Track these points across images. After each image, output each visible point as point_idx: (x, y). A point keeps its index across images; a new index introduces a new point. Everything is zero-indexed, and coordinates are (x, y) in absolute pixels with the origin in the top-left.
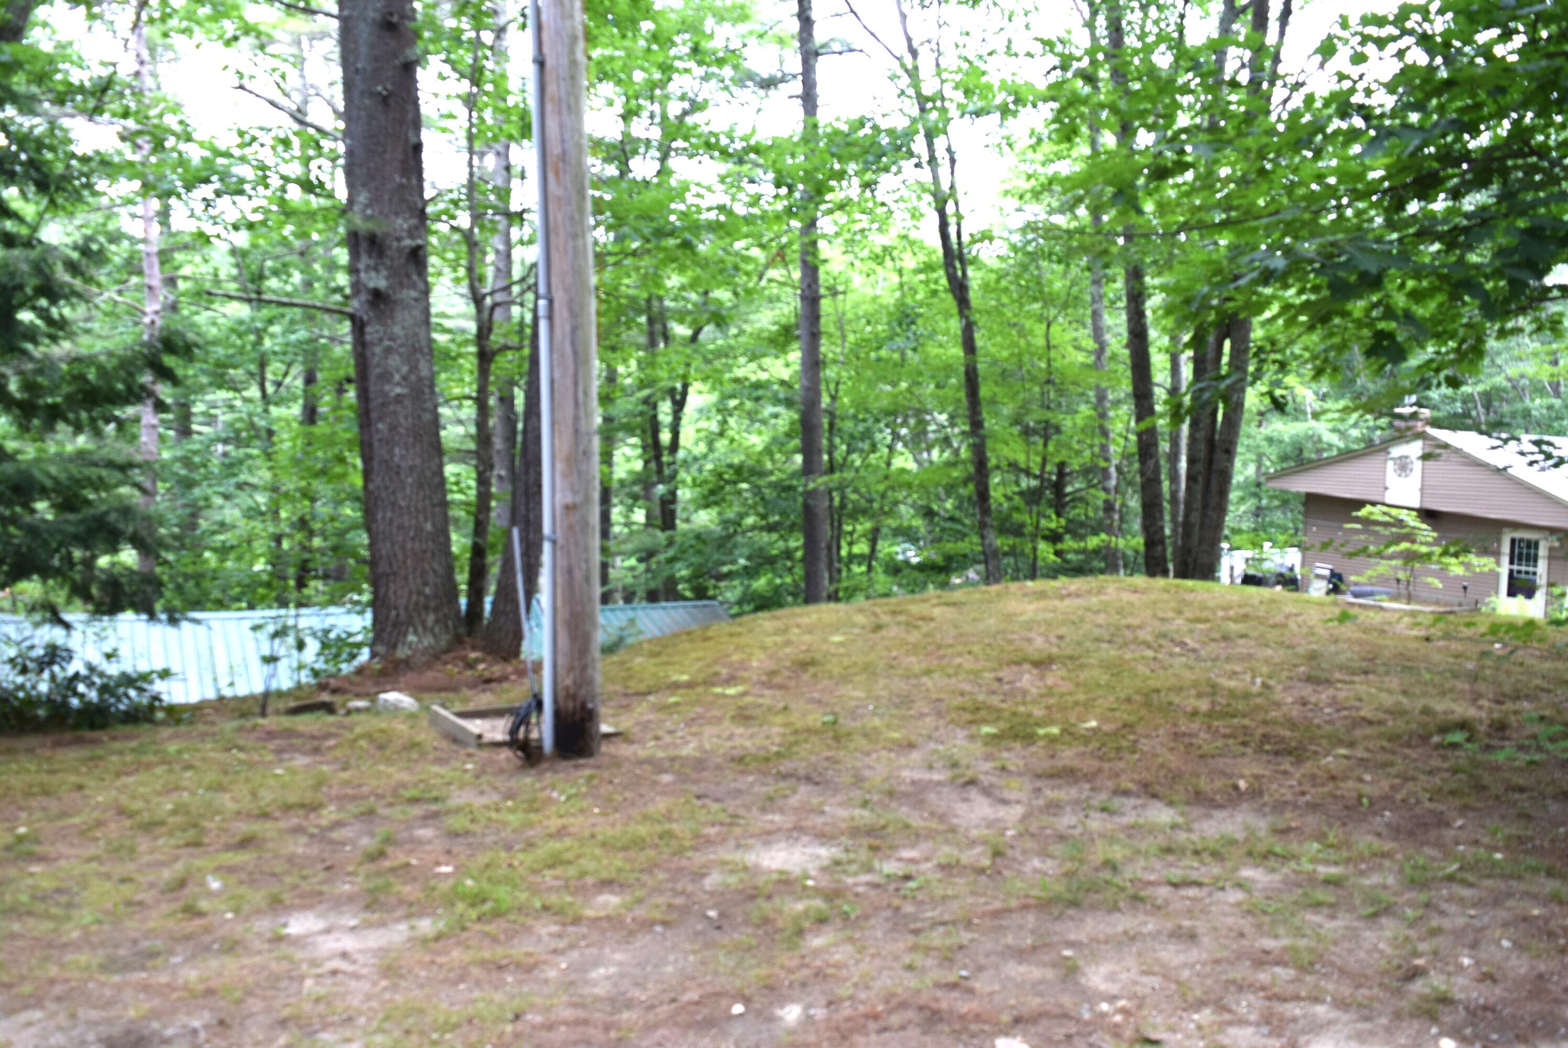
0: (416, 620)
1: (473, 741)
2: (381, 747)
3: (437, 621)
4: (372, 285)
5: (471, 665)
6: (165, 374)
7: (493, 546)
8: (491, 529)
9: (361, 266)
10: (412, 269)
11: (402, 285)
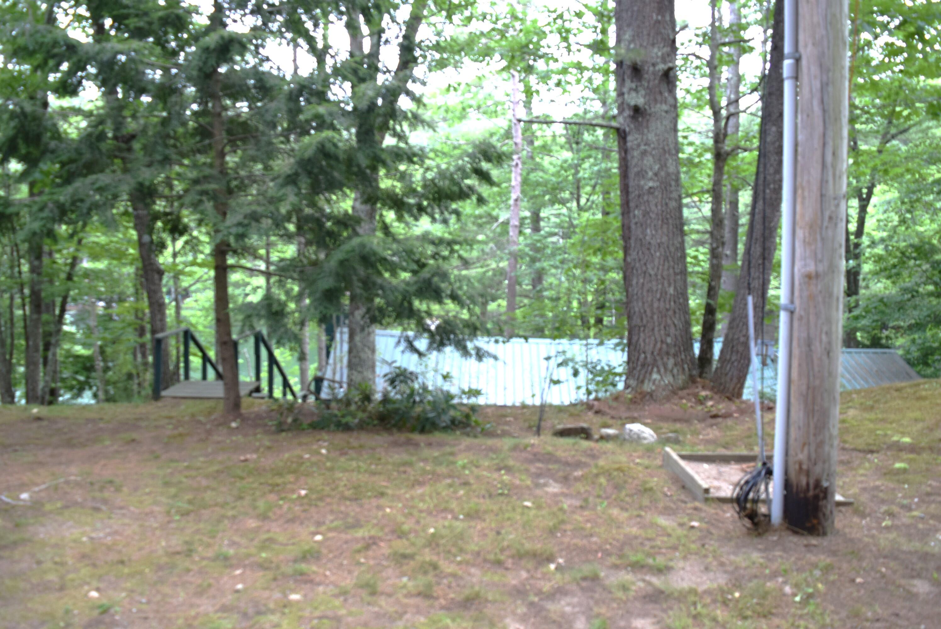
0: (660, 363)
1: (700, 495)
2: (618, 487)
3: (676, 364)
4: (633, 103)
5: (701, 402)
6: (484, 177)
7: (722, 306)
8: (721, 292)
9: (625, 90)
10: (664, 87)
11: (656, 101)
